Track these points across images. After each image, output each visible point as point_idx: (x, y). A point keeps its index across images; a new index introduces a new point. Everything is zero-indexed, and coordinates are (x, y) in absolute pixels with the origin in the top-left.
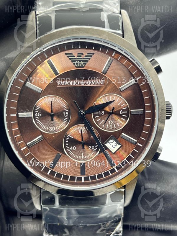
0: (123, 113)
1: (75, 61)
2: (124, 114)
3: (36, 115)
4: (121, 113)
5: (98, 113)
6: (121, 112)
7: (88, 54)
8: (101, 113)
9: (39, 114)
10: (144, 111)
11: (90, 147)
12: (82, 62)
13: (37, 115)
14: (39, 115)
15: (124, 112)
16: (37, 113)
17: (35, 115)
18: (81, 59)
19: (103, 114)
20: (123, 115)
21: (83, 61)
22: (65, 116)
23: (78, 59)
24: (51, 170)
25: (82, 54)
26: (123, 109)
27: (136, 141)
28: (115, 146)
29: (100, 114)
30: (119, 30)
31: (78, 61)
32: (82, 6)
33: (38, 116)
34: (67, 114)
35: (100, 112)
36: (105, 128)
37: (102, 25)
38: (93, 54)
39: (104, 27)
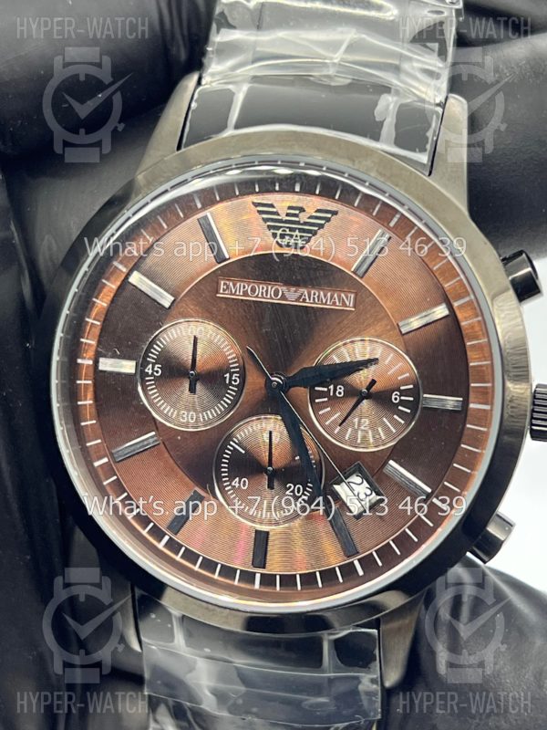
0: (401, 400)
1: (278, 228)
2: (402, 403)
3: (149, 370)
4: (396, 399)
5: (326, 389)
6: (393, 397)
7: (318, 211)
8: (335, 390)
9: (156, 369)
10: (466, 403)
11: (290, 487)
12: (297, 233)
13: (150, 372)
14: (157, 372)
15: (402, 398)
16: (150, 366)
17: (146, 370)
18: (298, 223)
19: (340, 393)
20: (400, 408)
21: (301, 230)
22: (230, 384)
23: (286, 222)
24: (171, 538)
25: (302, 210)
26: (402, 388)
27: (429, 490)
28: (367, 495)
29: (332, 394)
30: (423, 150)
31: (287, 230)
32: (331, 72)
33: (152, 375)
34: (235, 381)
35: (332, 387)
36: (340, 437)
37: (373, 131)
38: (335, 213)
39: (376, 137)
